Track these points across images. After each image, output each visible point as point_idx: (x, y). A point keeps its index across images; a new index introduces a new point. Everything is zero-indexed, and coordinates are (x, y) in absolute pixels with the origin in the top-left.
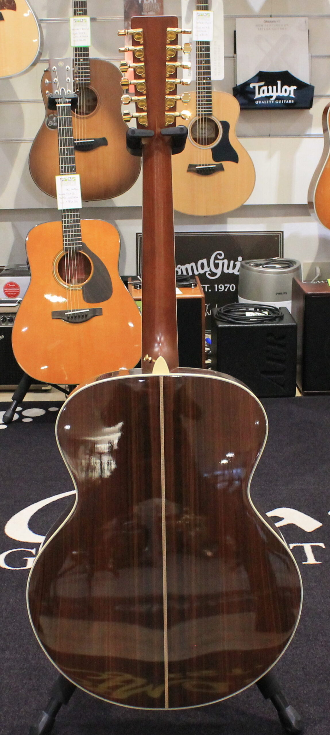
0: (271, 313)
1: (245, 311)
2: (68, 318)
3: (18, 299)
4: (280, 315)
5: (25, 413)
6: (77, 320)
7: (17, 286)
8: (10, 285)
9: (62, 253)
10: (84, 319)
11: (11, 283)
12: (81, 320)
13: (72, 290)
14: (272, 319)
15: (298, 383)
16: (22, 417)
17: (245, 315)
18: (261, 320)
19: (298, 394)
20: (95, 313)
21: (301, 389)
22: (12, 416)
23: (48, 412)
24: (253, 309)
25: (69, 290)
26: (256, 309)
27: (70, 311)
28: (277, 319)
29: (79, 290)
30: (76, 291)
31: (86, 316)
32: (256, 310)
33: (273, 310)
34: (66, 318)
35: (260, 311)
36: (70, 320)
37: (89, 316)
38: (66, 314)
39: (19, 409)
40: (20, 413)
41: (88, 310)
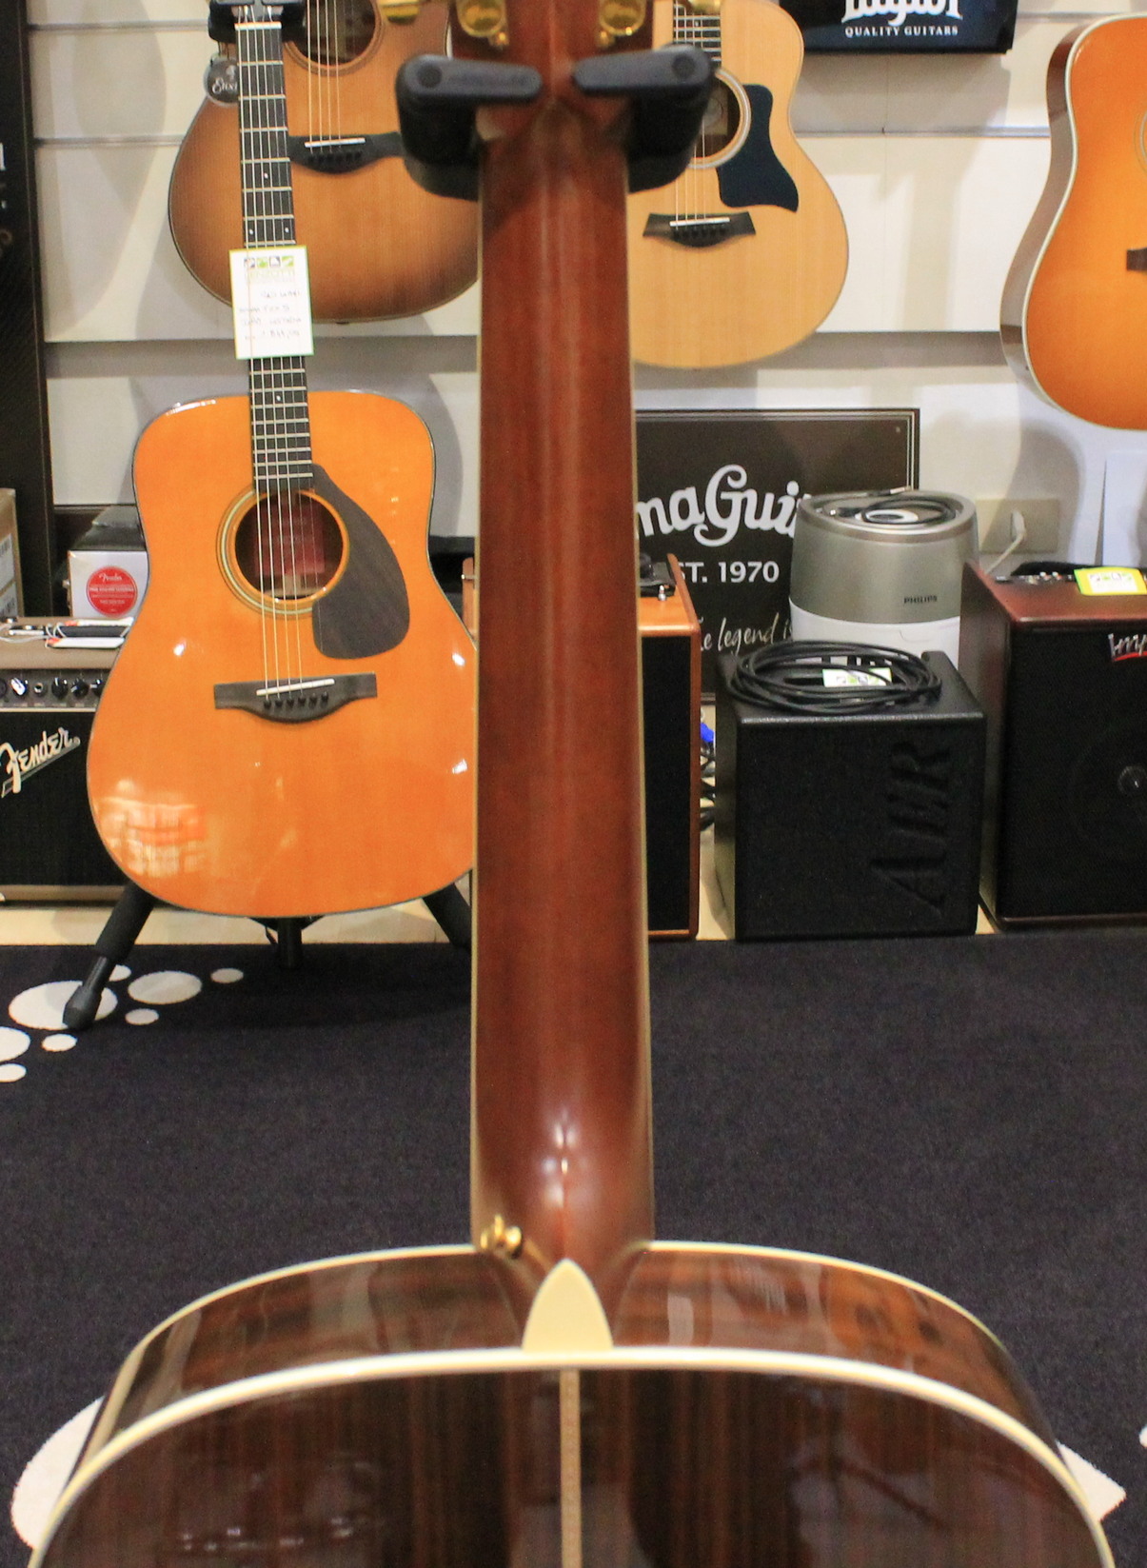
0: (901, 674)
1: (820, 668)
2: (267, 706)
3: (127, 621)
4: (930, 684)
5: (138, 990)
6: (295, 713)
8: (105, 577)
9: (249, 499)
10: (318, 709)
11: (111, 572)
12: (306, 712)
13: (280, 618)
14: (905, 700)
15: (985, 894)
16: (127, 1004)
17: (820, 681)
18: (875, 700)
19: (984, 926)
20: (353, 690)
21: (993, 911)
22: (96, 1000)
23: (209, 986)
24: (843, 661)
25: (269, 615)
26: (852, 660)
27: (272, 685)
28: (922, 698)
29: (302, 616)
30: (292, 618)
31: (325, 699)
32: (851, 666)
33: (906, 666)
34: (260, 708)
35: (865, 668)
36: (272, 713)
37: (333, 701)
38: (260, 692)
39: (120, 973)
40: (120, 988)
41: (331, 682)
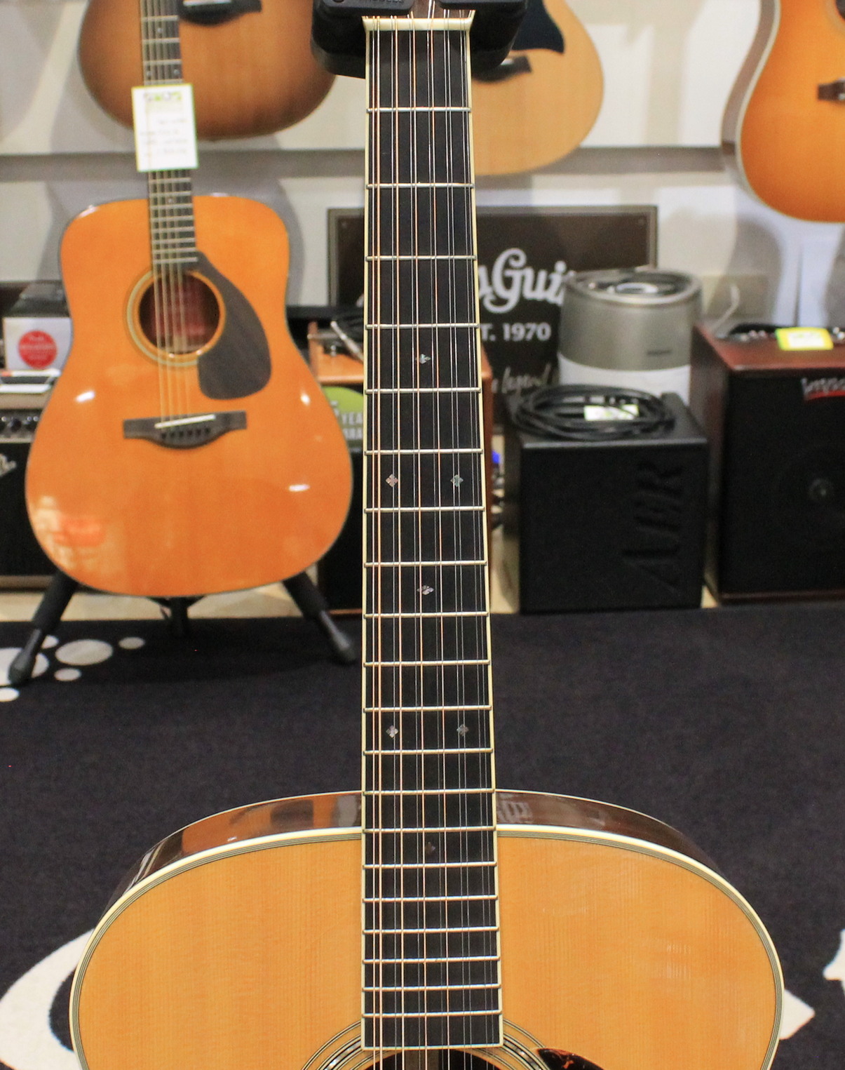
0: (645, 410)
1: (582, 405)
2: (164, 436)
3: (52, 372)
4: (667, 417)
5: (64, 655)
6: (185, 441)
7: (48, 339)
8: (32, 338)
9: (148, 278)
10: (202, 438)
11: (37, 334)
12: (194, 440)
13: (173, 368)
14: (647, 430)
15: (709, 577)
16: (56, 665)
17: (582, 416)
18: (624, 429)
19: (708, 601)
20: (229, 423)
21: (713, 585)
22: (32, 662)
23: (119, 652)
24: (600, 399)
25: (164, 366)
26: (607, 399)
27: (167, 419)
28: (661, 428)
29: (189, 368)
30: (182, 369)
31: (208, 431)
32: (606, 404)
33: (648, 404)
34: (157, 436)
35: (617, 405)
36: (168, 440)
37: (214, 431)
38: (159, 426)
39: (50, 642)
40: (50, 654)
41: (211, 417)
